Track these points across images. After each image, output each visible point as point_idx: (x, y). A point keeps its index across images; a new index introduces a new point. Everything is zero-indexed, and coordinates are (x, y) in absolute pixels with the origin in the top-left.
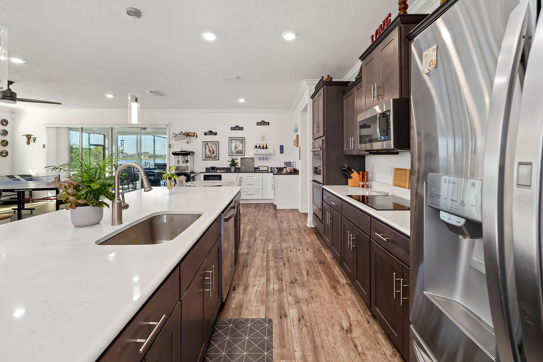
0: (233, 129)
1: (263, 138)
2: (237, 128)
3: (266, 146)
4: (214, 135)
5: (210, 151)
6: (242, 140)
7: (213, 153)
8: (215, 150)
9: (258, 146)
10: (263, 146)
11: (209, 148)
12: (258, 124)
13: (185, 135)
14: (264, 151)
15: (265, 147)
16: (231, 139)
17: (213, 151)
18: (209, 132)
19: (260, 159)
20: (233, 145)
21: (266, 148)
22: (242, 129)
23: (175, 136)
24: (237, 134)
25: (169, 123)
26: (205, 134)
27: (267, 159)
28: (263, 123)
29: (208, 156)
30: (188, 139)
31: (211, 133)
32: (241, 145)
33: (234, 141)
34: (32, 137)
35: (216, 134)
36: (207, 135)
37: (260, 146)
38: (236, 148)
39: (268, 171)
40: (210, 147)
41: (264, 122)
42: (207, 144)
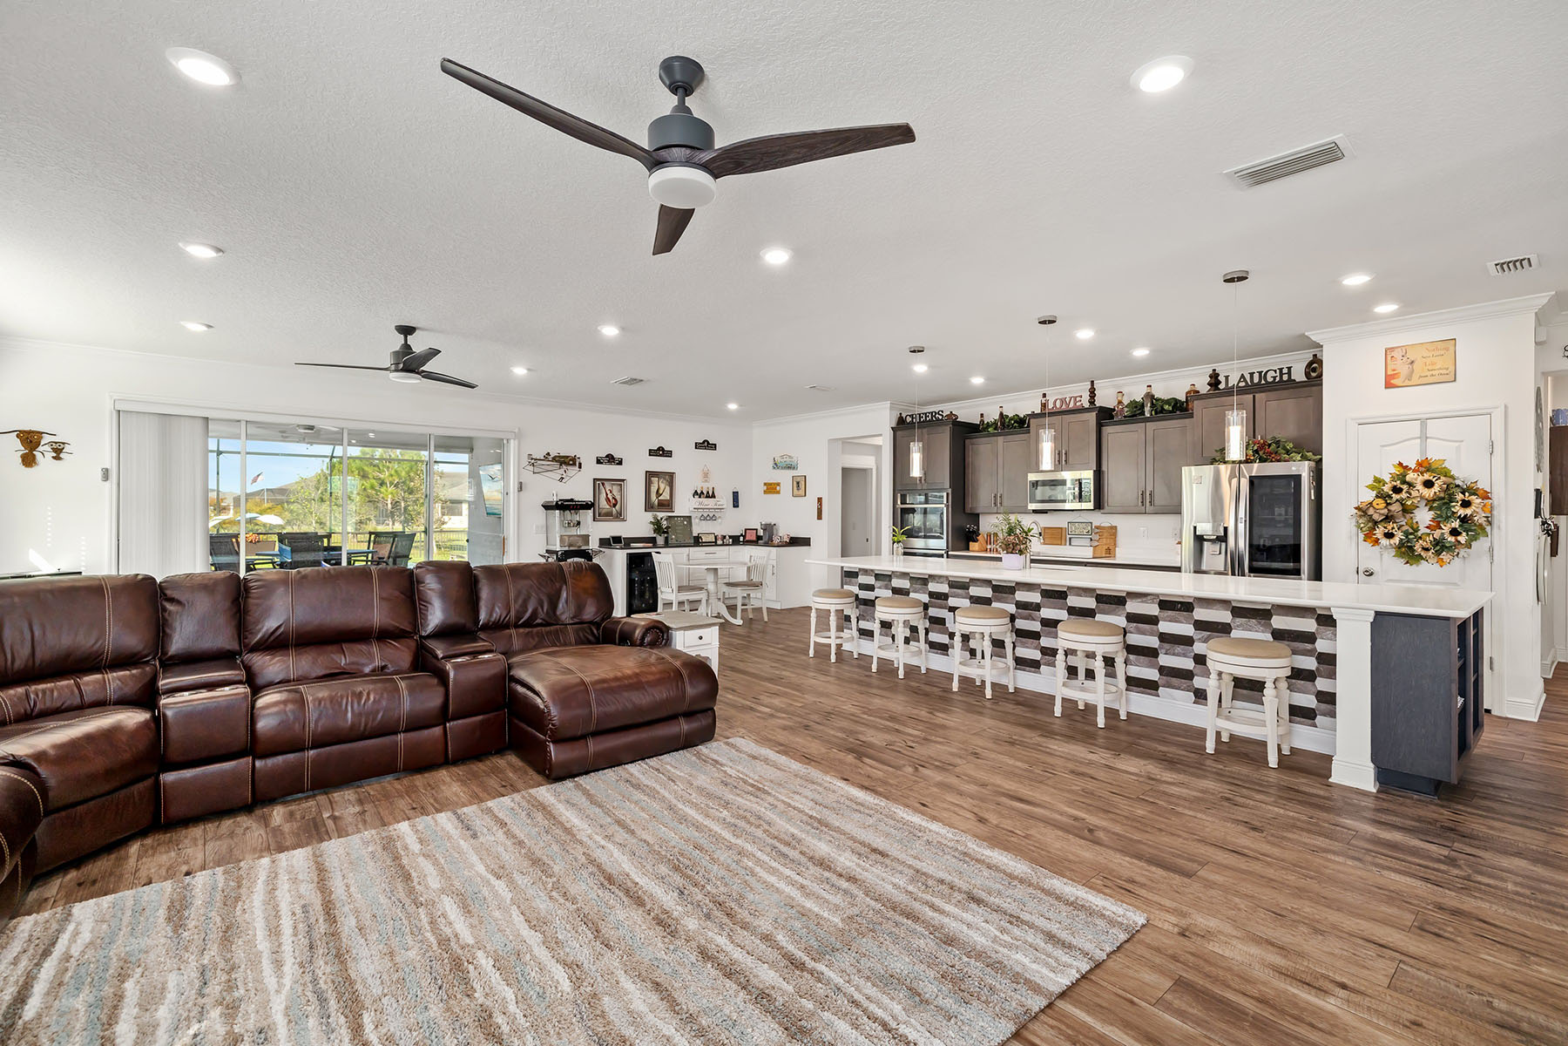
0: (652, 453)
1: (706, 475)
2: (661, 452)
3: (713, 492)
4: (618, 464)
5: (608, 500)
6: (670, 478)
7: (615, 505)
8: (618, 498)
9: (699, 492)
10: (708, 492)
11: (607, 494)
12: (698, 446)
13: (556, 461)
14: (710, 502)
15: (711, 493)
16: (650, 475)
17: (616, 500)
18: (607, 456)
19: (703, 518)
20: (654, 489)
21: (713, 496)
22: (668, 454)
23: (533, 461)
24: (660, 464)
25: (519, 429)
26: (599, 462)
27: (713, 518)
28: (706, 445)
29: (604, 511)
30: (562, 471)
31: (610, 459)
32: (668, 488)
33: (655, 480)
34: (46, 439)
35: (620, 463)
36: (602, 463)
37: (702, 493)
38: (658, 494)
39: (716, 542)
40: (608, 492)
41: (707, 441)
42: (603, 484)
